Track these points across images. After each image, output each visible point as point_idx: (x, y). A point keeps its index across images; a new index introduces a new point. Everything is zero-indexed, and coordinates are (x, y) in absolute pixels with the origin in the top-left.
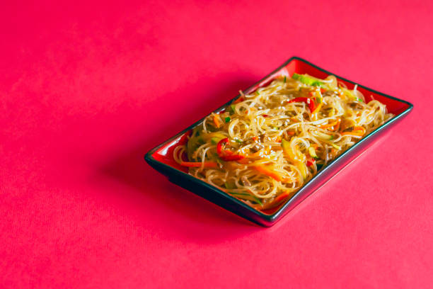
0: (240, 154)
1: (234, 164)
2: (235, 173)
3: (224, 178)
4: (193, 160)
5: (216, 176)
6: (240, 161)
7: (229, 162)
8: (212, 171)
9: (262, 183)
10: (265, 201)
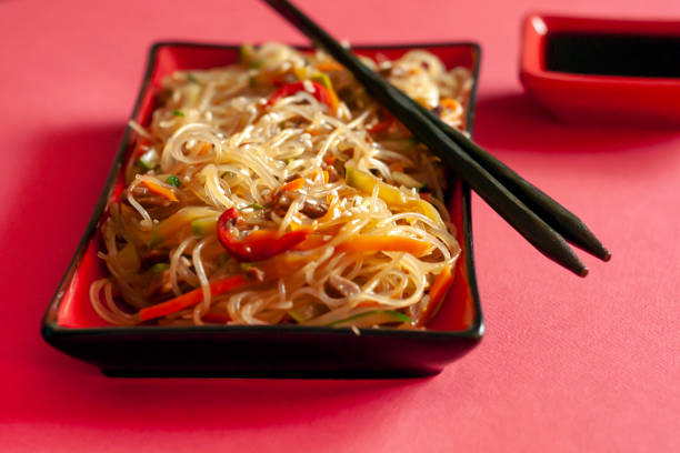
0: (294, 228)
1: (292, 257)
2: (304, 275)
3: (278, 301)
4: (170, 295)
5: (259, 304)
6: (302, 244)
7: (277, 258)
8: (239, 298)
9: (381, 275)
10: (412, 312)
